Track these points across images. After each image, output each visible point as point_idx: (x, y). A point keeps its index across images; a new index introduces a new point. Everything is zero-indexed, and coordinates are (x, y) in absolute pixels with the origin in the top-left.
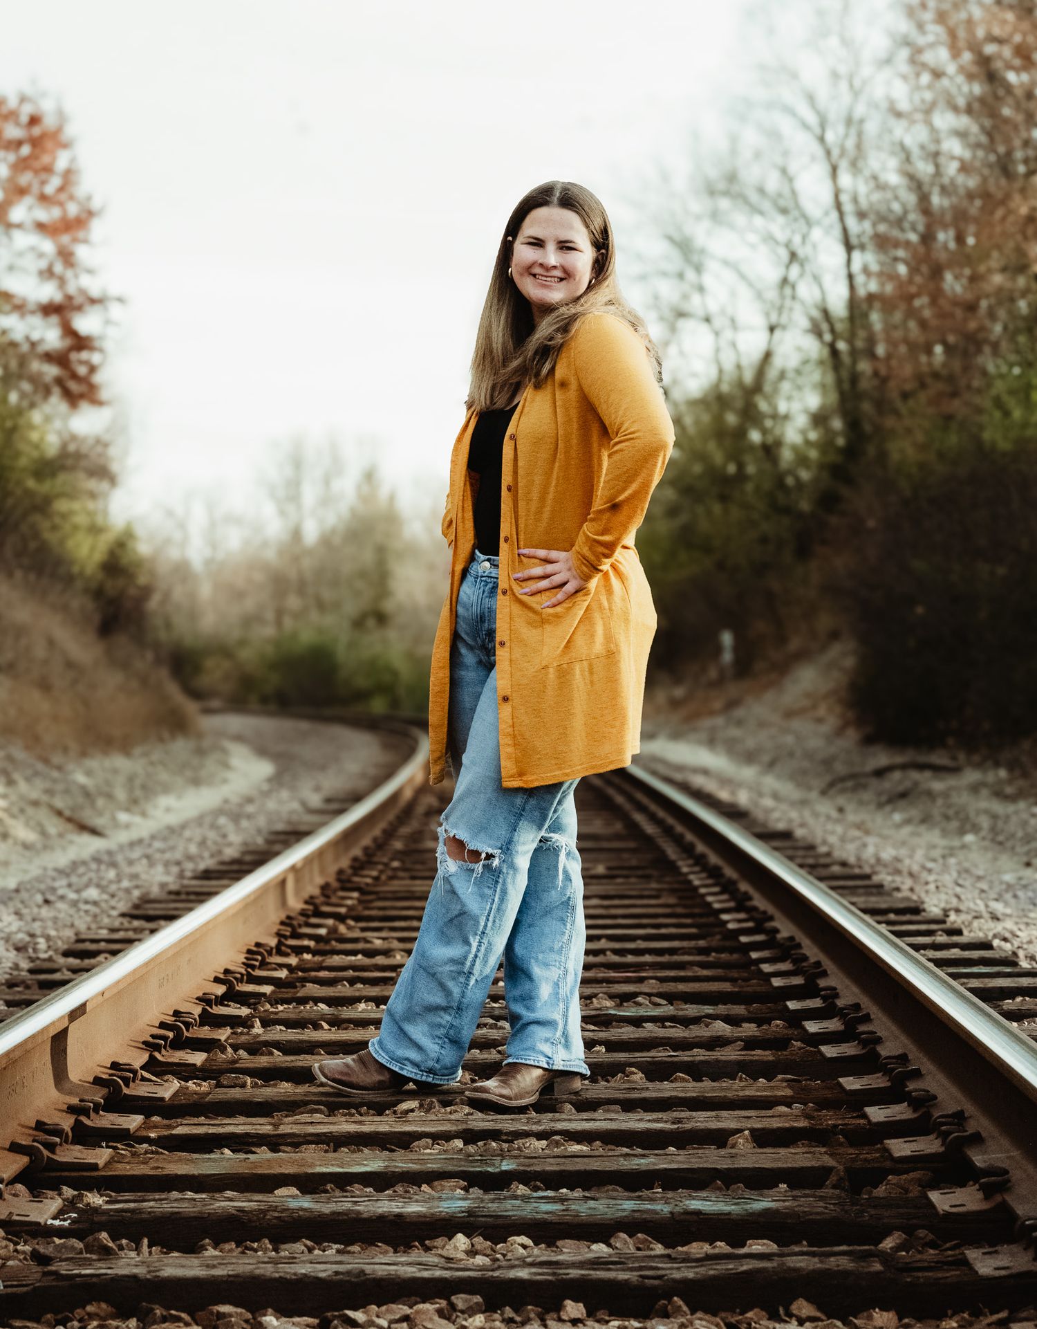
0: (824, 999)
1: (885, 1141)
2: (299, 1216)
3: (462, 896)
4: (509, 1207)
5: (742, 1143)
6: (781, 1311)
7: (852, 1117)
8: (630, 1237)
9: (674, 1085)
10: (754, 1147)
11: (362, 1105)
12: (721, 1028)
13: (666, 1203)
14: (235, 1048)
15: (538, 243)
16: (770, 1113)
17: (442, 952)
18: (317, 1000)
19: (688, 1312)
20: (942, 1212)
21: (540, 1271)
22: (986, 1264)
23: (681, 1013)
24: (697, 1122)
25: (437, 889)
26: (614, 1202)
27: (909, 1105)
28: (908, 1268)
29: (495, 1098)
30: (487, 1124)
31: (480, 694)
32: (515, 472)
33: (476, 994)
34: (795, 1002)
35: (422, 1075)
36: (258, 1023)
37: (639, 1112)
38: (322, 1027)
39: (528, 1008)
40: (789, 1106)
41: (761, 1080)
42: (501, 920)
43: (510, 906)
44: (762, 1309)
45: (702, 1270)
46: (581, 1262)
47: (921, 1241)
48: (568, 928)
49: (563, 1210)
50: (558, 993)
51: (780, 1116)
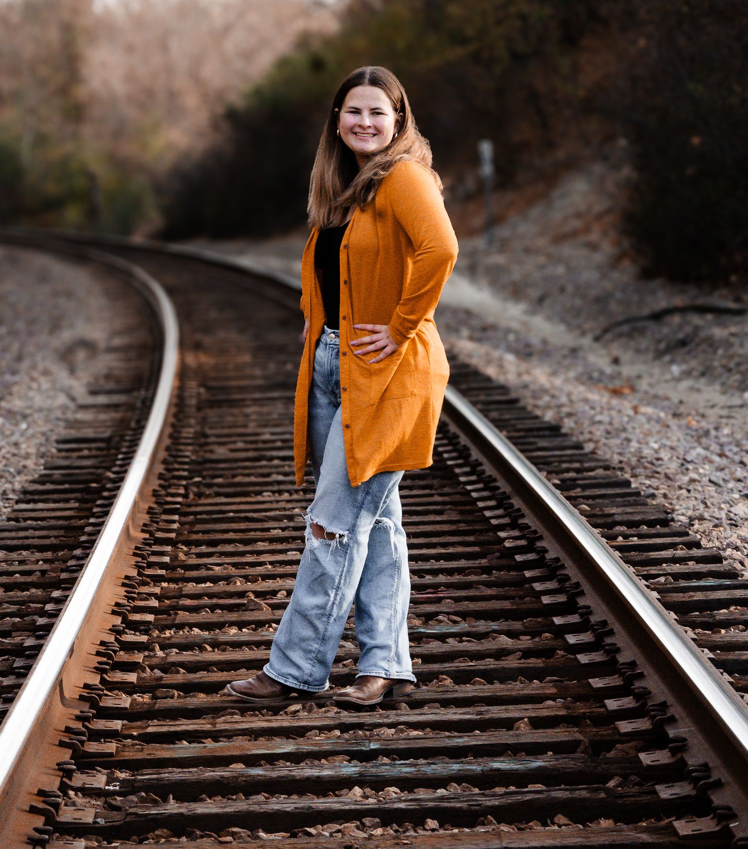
0: (581, 615)
1: (616, 723)
2: (258, 779)
3: (323, 563)
4: (383, 770)
5: (523, 726)
6: (549, 821)
7: (596, 707)
8: (458, 785)
9: (475, 687)
10: (531, 729)
11: (263, 708)
12: (505, 641)
13: (478, 765)
14: (152, 668)
15: (357, 111)
16: (541, 706)
17: (309, 601)
18: (191, 626)
19: (496, 823)
20: (645, 765)
21: (411, 804)
22: (665, 792)
23: (474, 629)
24: (493, 713)
25: (305, 559)
26: (446, 765)
27: (634, 698)
28: (621, 796)
29: (354, 700)
30: (354, 719)
31: (330, 424)
32: (349, 271)
33: (335, 629)
34: (559, 617)
35: (300, 685)
36: (157, 648)
37: (452, 708)
38: (206, 649)
39: (372, 638)
40: (554, 700)
41: (535, 681)
42: (350, 578)
43: (356, 569)
44: (538, 821)
45: (503, 800)
46: (433, 799)
47: (633, 783)
48: (396, 581)
49: (416, 771)
50: (391, 626)
51: (547, 708)
